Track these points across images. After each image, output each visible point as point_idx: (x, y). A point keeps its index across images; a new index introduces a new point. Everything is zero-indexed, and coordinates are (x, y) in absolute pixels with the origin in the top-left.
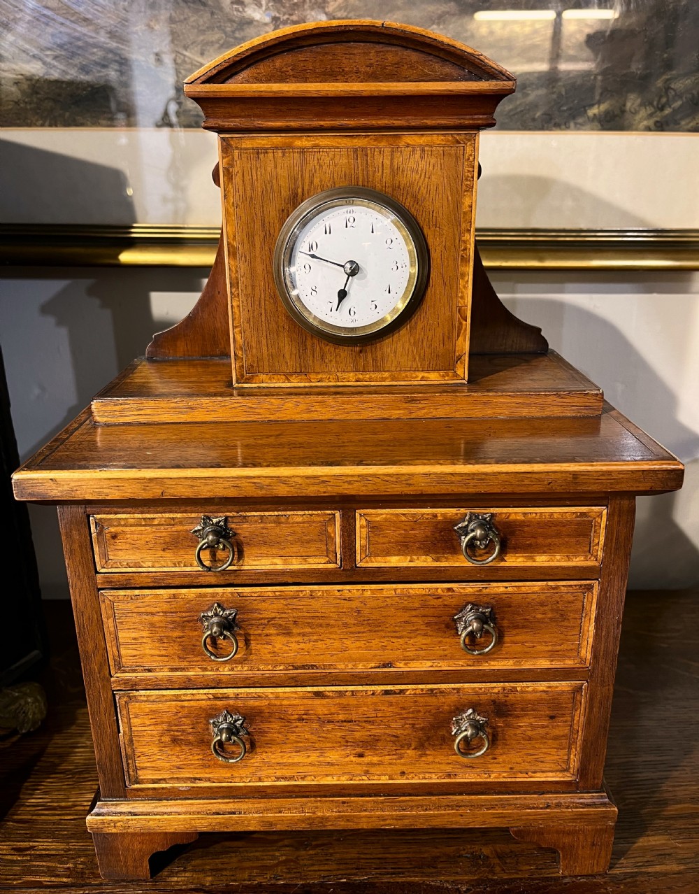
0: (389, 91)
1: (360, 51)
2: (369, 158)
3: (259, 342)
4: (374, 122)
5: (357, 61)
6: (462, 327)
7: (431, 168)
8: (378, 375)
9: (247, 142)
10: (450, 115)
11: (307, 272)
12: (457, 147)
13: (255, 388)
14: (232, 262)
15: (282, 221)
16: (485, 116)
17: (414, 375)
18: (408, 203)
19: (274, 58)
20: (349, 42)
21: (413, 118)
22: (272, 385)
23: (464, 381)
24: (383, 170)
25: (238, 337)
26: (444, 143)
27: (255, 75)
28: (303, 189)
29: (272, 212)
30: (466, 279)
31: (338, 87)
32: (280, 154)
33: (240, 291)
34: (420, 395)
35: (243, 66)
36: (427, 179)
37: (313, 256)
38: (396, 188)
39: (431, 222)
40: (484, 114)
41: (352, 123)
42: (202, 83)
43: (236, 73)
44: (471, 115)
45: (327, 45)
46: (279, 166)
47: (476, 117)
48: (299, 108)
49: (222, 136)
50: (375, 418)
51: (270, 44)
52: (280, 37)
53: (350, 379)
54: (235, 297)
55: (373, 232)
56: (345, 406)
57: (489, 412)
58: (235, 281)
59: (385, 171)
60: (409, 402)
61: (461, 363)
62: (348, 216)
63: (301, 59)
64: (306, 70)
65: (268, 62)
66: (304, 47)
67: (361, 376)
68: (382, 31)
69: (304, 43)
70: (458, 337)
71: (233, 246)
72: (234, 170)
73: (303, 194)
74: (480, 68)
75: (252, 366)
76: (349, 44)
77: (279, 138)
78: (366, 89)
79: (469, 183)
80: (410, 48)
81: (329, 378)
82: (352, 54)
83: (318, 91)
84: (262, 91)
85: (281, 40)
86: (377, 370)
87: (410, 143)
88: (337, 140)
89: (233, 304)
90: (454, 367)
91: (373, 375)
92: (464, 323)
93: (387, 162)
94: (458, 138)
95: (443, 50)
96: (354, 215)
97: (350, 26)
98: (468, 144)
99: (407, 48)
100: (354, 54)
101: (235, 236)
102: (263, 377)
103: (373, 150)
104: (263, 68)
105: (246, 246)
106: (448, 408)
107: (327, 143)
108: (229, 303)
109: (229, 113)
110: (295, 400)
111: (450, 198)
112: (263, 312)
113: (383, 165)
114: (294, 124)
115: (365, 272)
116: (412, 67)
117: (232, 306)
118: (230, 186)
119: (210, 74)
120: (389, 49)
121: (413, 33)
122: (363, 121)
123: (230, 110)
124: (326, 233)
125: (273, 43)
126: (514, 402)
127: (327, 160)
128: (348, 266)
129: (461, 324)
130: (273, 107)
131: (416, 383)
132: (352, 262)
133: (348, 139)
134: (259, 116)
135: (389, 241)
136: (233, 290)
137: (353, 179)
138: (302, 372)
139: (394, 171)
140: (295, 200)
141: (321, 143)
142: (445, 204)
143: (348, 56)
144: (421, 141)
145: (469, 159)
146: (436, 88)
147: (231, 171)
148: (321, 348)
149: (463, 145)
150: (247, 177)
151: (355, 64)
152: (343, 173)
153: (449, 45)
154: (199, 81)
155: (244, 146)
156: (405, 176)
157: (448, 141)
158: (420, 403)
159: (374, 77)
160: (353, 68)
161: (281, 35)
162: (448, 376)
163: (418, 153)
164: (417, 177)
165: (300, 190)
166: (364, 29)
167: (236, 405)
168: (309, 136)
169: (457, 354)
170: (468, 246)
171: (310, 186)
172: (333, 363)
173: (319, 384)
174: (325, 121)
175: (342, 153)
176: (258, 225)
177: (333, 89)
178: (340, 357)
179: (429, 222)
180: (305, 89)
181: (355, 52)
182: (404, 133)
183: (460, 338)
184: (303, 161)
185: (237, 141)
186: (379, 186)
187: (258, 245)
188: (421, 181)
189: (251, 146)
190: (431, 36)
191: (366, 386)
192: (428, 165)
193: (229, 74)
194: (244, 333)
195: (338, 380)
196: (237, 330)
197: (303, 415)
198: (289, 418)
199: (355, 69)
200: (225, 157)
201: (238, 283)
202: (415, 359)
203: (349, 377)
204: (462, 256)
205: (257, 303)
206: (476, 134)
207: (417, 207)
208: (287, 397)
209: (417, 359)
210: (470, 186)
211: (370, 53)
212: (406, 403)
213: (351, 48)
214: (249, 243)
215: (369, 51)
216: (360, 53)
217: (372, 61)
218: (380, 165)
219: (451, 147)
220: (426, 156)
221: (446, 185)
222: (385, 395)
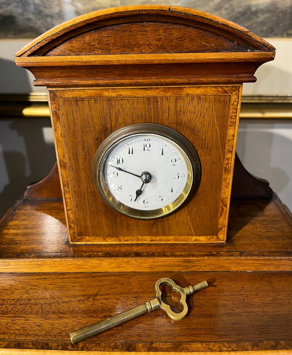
0: (174, 60)
1: (151, 29)
2: (159, 103)
3: (85, 219)
4: (162, 80)
5: (148, 36)
6: (223, 211)
7: (205, 110)
8: (165, 238)
9: (68, 93)
10: (221, 74)
11: (116, 176)
12: (226, 96)
13: (84, 245)
14: (64, 172)
15: (97, 146)
16: (247, 75)
17: (190, 238)
18: (187, 134)
19: (84, 35)
20: (143, 22)
21: (193, 76)
22: (95, 243)
23: (223, 242)
24: (169, 112)
25: (71, 216)
26: (215, 93)
27: (70, 48)
28: (111, 125)
29: (90, 140)
30: (228, 182)
31: (133, 57)
32: (93, 102)
33: (70, 189)
35: (60, 42)
36: (201, 118)
37: (120, 169)
38: (179, 123)
39: (204, 146)
40: (247, 73)
41: (145, 80)
42: (28, 56)
43: (55, 47)
44: (237, 74)
45: (125, 25)
46: (93, 110)
47: (241, 75)
48: (104, 71)
49: (50, 89)
51: (79, 26)
52: (87, 20)
54: (67, 192)
55: (162, 154)
57: (241, 268)
58: (66, 183)
59: (170, 113)
61: (222, 231)
62: (145, 143)
63: (105, 35)
64: (110, 44)
65: (78, 38)
66: (106, 26)
67: (154, 238)
68: (169, 14)
69: (106, 24)
70: (221, 216)
71: (63, 162)
72: (60, 113)
73: (111, 129)
74: (247, 41)
75: (81, 233)
76: (143, 24)
77: (92, 91)
78: (156, 58)
79: (233, 120)
80: (191, 26)
81: (133, 239)
82: (145, 31)
83: (119, 61)
84: (75, 62)
85: (88, 22)
86: (164, 234)
87: (190, 93)
88: (135, 91)
89: (66, 196)
90: (218, 234)
91: (162, 238)
92: (225, 208)
93: (172, 106)
94: (226, 89)
95: (218, 28)
96: (150, 142)
97: (143, 10)
98: (234, 93)
99: (188, 26)
100: (147, 31)
101: (64, 156)
102: (87, 238)
103: (162, 98)
104: (76, 43)
105: (73, 161)
107: (127, 93)
108: (63, 195)
109: (52, 75)
111: (218, 130)
112: (87, 201)
113: (169, 108)
114: (102, 82)
115: (156, 179)
116: (192, 40)
117: (65, 198)
118: (58, 123)
119: (34, 49)
120: (175, 26)
121: (194, 15)
122: (154, 80)
123: (53, 73)
124: (129, 153)
125: (82, 24)
127: (128, 106)
128: (144, 177)
129: (223, 209)
130: (85, 71)
131: (191, 242)
132: (147, 173)
133: (144, 91)
134: (75, 77)
135: (174, 161)
136: (66, 188)
137: (147, 118)
138: (114, 234)
139: (177, 113)
140: (106, 132)
141: (123, 94)
142: (215, 134)
143: (141, 33)
144: (198, 92)
145: (234, 104)
146: (211, 58)
147: (58, 113)
148: (127, 222)
149: (230, 94)
150: (70, 117)
151: (147, 39)
152: (140, 114)
153: (223, 24)
154: (26, 54)
155: (66, 96)
156: (185, 115)
157: (219, 91)
159: (163, 49)
160: (146, 42)
161: (87, 19)
162: (213, 238)
163: (196, 100)
164: (194, 117)
165: (109, 126)
166: (154, 12)
167: (70, 263)
168: (114, 89)
170: (230, 161)
171: (116, 123)
172: (135, 231)
173: (126, 242)
174: (125, 79)
175: (139, 100)
176: (80, 149)
177: (130, 59)
178: (140, 227)
179: (202, 146)
180: (109, 59)
181: (148, 29)
182: (186, 86)
183: (222, 217)
184: (110, 106)
185: (61, 93)
186: (166, 123)
187: (81, 161)
188: (197, 119)
189: (71, 96)
190: (208, 18)
191: (157, 244)
192: (203, 109)
193: (50, 48)
194: (75, 213)
195: (139, 240)
196: (70, 212)
197: (114, 269)
198: (105, 271)
199: (147, 42)
200: (53, 104)
201: (68, 184)
202: (191, 229)
203: (146, 239)
204: (225, 168)
205: (82, 196)
206: (240, 86)
207: (194, 137)
208: (103, 258)
209: (192, 229)
210: (233, 122)
211: (160, 30)
212: (184, 263)
213: (144, 26)
214: (74, 159)
215: (159, 28)
216: (151, 30)
217: (161, 37)
218: (167, 108)
219: (221, 96)
220: (202, 101)
221: (215, 121)
222: (170, 258)
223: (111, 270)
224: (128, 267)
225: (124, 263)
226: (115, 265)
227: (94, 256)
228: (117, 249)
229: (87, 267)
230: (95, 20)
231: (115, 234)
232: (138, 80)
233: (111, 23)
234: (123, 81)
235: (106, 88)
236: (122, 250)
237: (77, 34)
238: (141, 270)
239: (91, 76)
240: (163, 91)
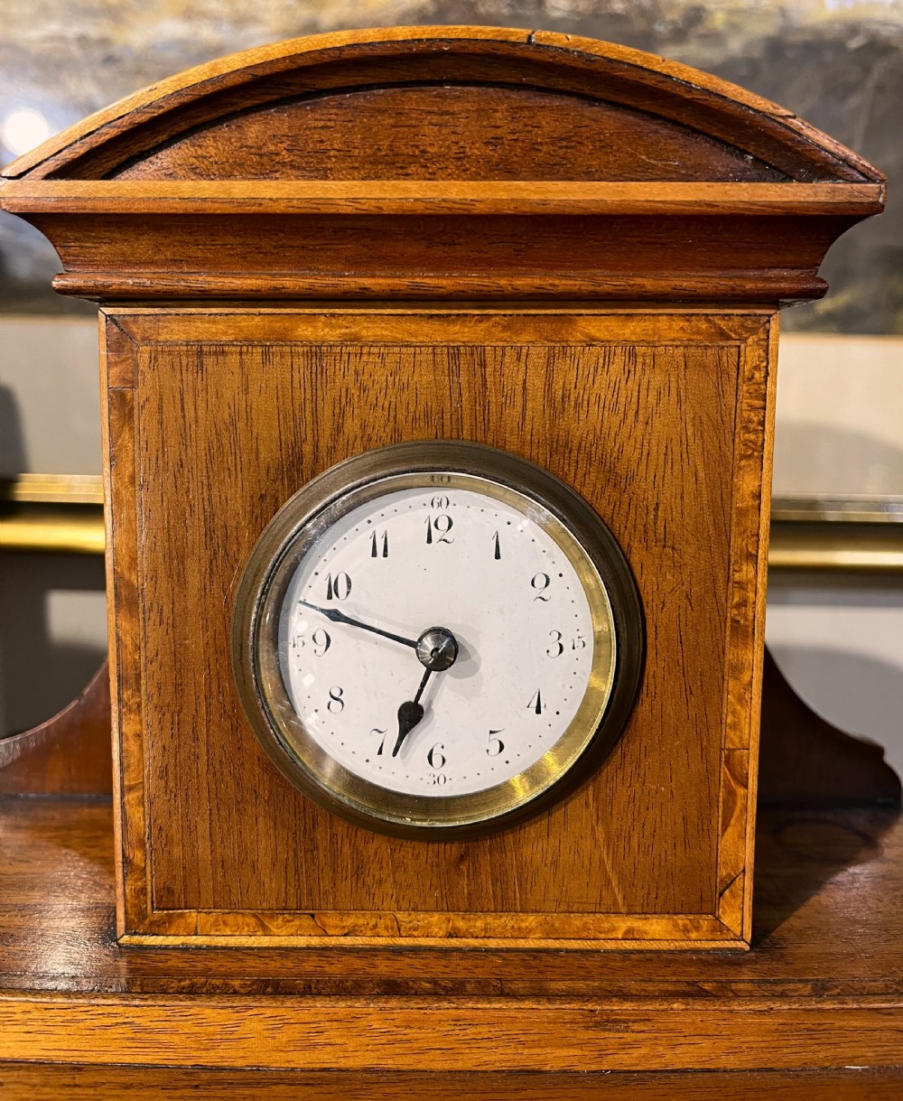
0: (544, 203)
1: (468, 106)
2: (489, 370)
3: (189, 829)
4: (503, 282)
5: (459, 130)
6: (735, 803)
7: (652, 399)
8: (507, 921)
9: (174, 326)
10: (703, 267)
11: (321, 650)
12: (723, 347)
13: (176, 948)
14: (126, 625)
15: (259, 522)
16: (795, 273)
17: (606, 925)
18: (588, 486)
20: (440, 83)
22: (221, 941)
23: (741, 945)
24: (525, 401)
25: (137, 815)
26: (685, 336)
27: (192, 160)
28: (316, 446)
29: (235, 499)
30: (746, 678)
31: (406, 190)
32: (258, 358)
33: (144, 697)
34: (628, 1006)
35: (162, 138)
36: (640, 426)
37: (335, 616)
38: (559, 445)
39: (651, 533)
40: (793, 268)
41: (445, 282)
42: (48, 178)
43: (143, 156)
44: (761, 268)
45: (382, 91)
46: (254, 388)
47: (772, 273)
48: (304, 242)
49: (110, 311)
50: (497, 1066)
51: (229, 82)
53: (432, 930)
54: (130, 710)
55: (498, 556)
56: (413, 1034)
57: (820, 1055)
58: (131, 672)
59: (530, 405)
60: (597, 1024)
61: (733, 895)
62: (434, 513)
63: (313, 124)
64: (327, 151)
65: (224, 130)
66: (321, 93)
67: (461, 924)
68: (527, 54)
69: (322, 84)
70: (725, 826)
71: (129, 585)
72: (139, 395)
73: (316, 459)
74: (789, 149)
75: (170, 891)
76: (440, 90)
77: (257, 319)
78: (483, 196)
79: (752, 437)
80: (600, 100)
81: (375, 926)
82: (447, 113)
83: (355, 200)
84: (204, 200)
85: (260, 72)
86: (504, 906)
87: (597, 335)
88: (407, 326)
89: (126, 729)
90: (717, 906)
91: (495, 921)
92: (740, 791)
93: (536, 383)
94: (723, 324)
95: (690, 103)
96: (452, 512)
97: (442, 40)
98: (750, 341)
99: (590, 100)
100: (453, 114)
101: (133, 560)
102: (193, 916)
103: (499, 352)
104: (214, 144)
105: (163, 584)
106: (706, 1043)
107: (378, 332)
108: (115, 725)
109: (123, 254)
110: (269, 1012)
111: (701, 474)
112: (203, 749)
113: (524, 389)
114: (292, 282)
115: (474, 659)
116: (605, 146)
117: (121, 734)
118: (126, 435)
119: (68, 155)
120: (546, 101)
121: (611, 60)
122: (473, 281)
123: (126, 248)
124: (374, 554)
125: (238, 80)
126: (890, 1029)
127: (381, 375)
128: (429, 643)
129: (731, 793)
130: (239, 240)
131: (610, 945)
132: (439, 633)
133: (437, 325)
134: (202, 264)
135: (540, 581)
136: (127, 694)
137: (447, 422)
138: (301, 905)
139: (556, 405)
140: (295, 470)
141: (364, 333)
142: (690, 487)
143: (435, 119)
145: (753, 377)
146: (669, 198)
147: (129, 396)
148: (354, 847)
149: (738, 343)
150: (171, 412)
151: (454, 138)
152: (421, 407)
153: (706, 91)
154: (40, 172)
155: (164, 335)
156: (583, 416)
157: (699, 332)
158: (626, 1030)
160: (449, 147)
161: (258, 62)
162: (697, 928)
163: (619, 360)
164: (616, 420)
165: (307, 449)
166: (478, 48)
167: (107, 1021)
168: (333, 315)
169: (723, 872)
170: (751, 595)
171: (334, 438)
172: (388, 887)
173: (347, 941)
174: (373, 276)
175: (418, 358)
176: (196, 534)
177: (396, 196)
178: (405, 871)
179: (646, 532)
180: (320, 194)
181: (456, 108)
182: (583, 311)
183: (730, 830)
184: (318, 376)
185: (147, 325)
186: (513, 444)
187: (194, 581)
188: (625, 431)
189: (184, 337)
190: (657, 69)
191: (475, 950)
192: (643, 392)
193: (124, 158)
194: (151, 803)
195: (398, 930)
196: (132, 797)
197: (291, 1056)
198: (252, 1061)
199: (454, 149)
200: (116, 363)
201: (138, 676)
202: (608, 882)
203: (429, 925)
204: (733, 620)
205: (188, 729)
206: (770, 316)
207: (615, 495)
208: (250, 1001)
209: (614, 883)
210: (755, 443)
211: (496, 111)
212: (587, 1028)
213: (446, 98)
214: (170, 576)
215: (494, 106)
216: (468, 111)
217: (499, 132)
218: (519, 389)
219: (706, 347)
220: (639, 367)
221: (691, 439)
222: (527, 1004)
223: (278, 1061)
224: (352, 1043)
225: (335, 1025)
226: (294, 1033)
227: (211, 992)
228: (309, 965)
229: (176, 1039)
230: (282, 66)
231: (304, 904)
232: (418, 280)
233: (337, 81)
234: (366, 282)
235: (307, 311)
236: (328, 969)
237: (221, 113)
238: (406, 1062)
239: (258, 263)
240: (504, 327)
